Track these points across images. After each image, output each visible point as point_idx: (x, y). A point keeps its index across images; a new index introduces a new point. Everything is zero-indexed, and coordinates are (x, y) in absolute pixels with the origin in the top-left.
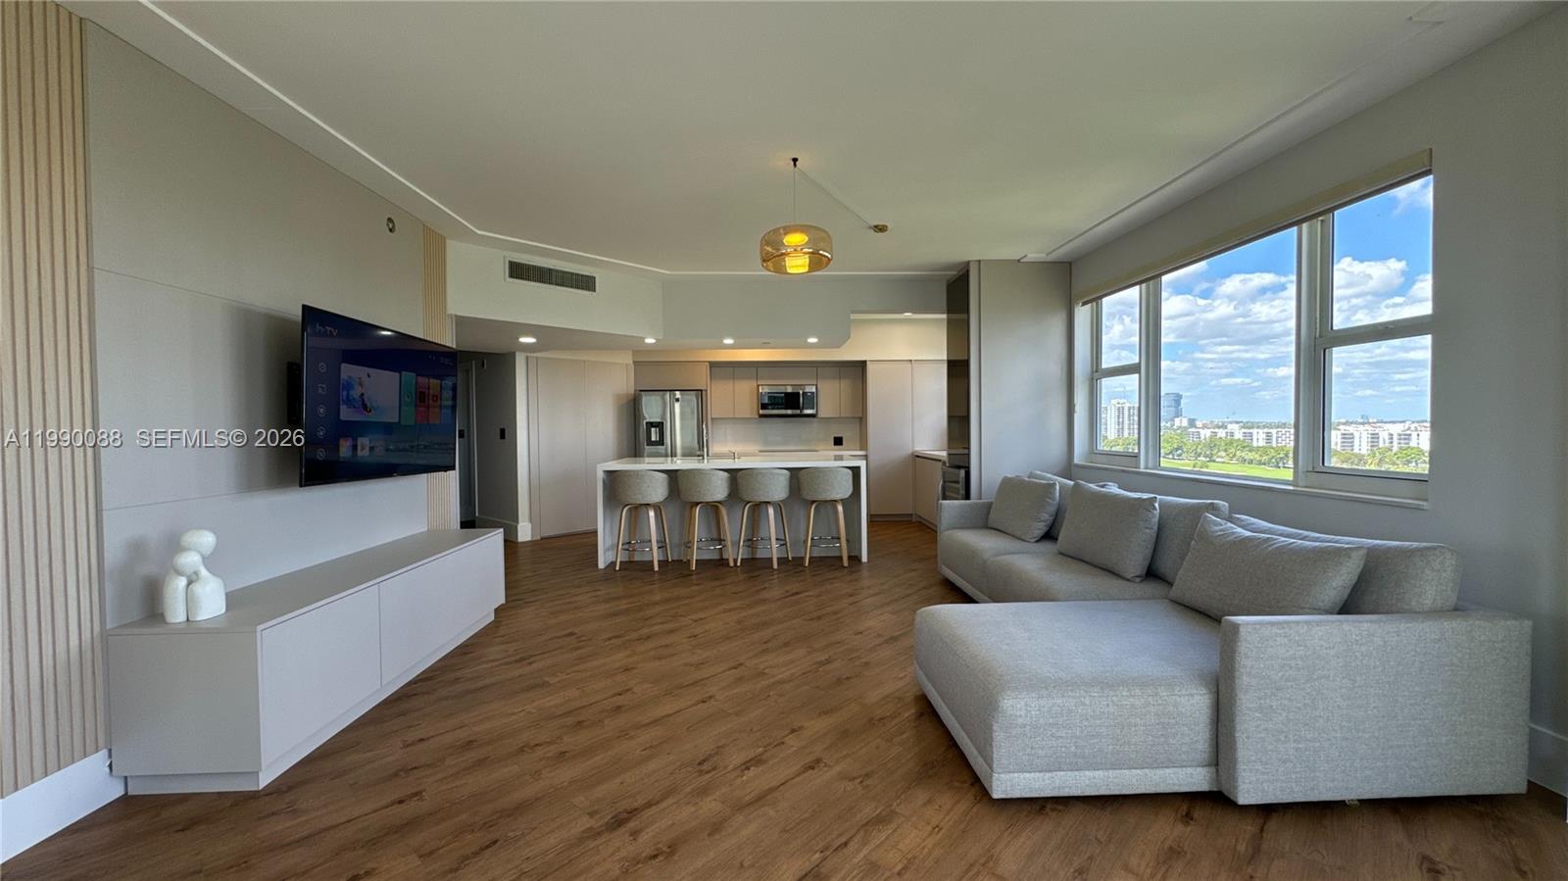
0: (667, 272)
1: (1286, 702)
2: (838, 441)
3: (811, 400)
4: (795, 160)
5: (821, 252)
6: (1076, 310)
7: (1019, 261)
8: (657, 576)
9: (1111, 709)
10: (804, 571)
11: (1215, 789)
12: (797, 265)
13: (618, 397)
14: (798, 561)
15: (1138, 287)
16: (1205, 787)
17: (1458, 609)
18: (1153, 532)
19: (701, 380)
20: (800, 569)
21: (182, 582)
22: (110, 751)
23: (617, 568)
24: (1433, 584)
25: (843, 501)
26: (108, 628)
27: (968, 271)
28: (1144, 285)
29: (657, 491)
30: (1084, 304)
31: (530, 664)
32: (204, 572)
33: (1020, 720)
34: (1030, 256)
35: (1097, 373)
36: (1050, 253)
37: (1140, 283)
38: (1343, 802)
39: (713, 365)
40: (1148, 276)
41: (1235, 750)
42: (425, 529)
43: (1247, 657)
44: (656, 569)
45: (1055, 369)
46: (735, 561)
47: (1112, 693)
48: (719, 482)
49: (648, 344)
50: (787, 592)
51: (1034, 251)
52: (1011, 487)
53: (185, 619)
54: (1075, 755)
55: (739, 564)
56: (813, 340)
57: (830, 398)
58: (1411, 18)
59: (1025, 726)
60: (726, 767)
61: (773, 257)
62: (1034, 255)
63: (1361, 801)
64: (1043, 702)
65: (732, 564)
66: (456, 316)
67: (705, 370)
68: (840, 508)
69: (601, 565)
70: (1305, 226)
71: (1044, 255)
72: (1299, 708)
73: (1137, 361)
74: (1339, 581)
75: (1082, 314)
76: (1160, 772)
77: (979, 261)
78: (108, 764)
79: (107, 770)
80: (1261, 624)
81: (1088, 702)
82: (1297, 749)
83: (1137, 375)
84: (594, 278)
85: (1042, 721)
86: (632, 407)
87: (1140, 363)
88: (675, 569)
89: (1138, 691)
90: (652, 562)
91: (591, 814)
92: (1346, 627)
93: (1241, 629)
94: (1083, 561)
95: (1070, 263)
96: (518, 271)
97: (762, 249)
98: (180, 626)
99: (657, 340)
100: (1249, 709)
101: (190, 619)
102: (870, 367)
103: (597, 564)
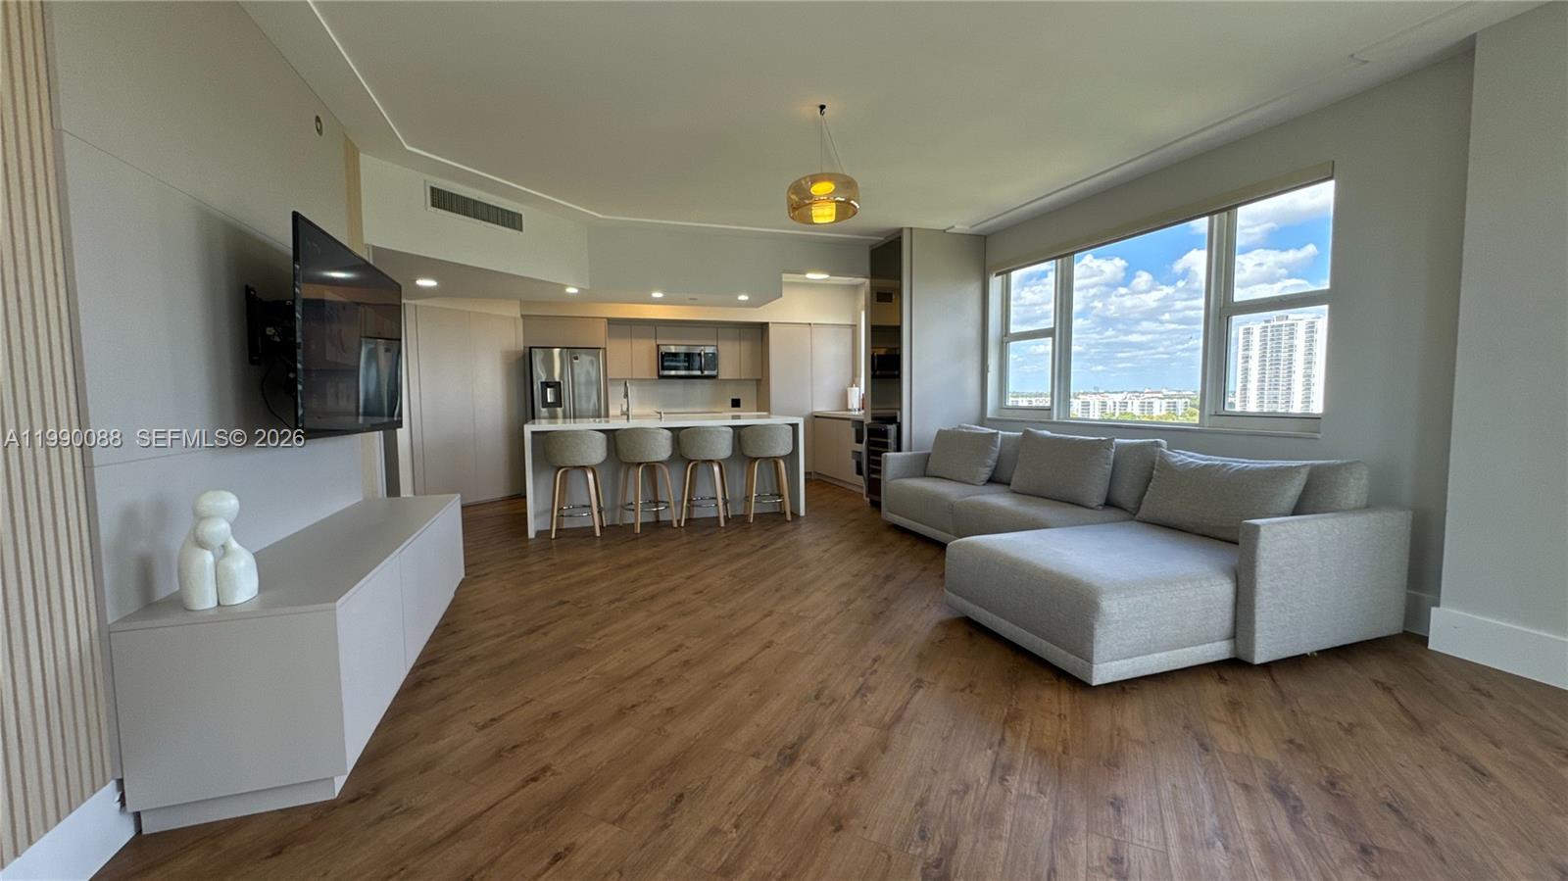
0: (600, 216)
1: (1286, 582)
2: (736, 403)
3: (713, 360)
4: (822, 107)
5: (852, 202)
6: (991, 279)
7: (944, 231)
8: (598, 541)
9: (1174, 601)
10: (749, 528)
11: (1232, 656)
12: (824, 214)
13: (506, 355)
14: (745, 517)
15: (1054, 261)
16: (1226, 656)
17: (1369, 506)
18: (1109, 467)
19: (599, 336)
20: (747, 526)
21: (208, 557)
22: (120, 783)
23: (553, 536)
24: (1355, 488)
25: (783, 458)
26: (110, 622)
27: (900, 238)
28: (1059, 261)
29: (596, 452)
30: (997, 275)
31: (545, 634)
32: (234, 545)
33: (1116, 617)
34: (956, 227)
35: (1006, 337)
36: (973, 226)
37: (1056, 258)
38: (1305, 655)
39: (611, 321)
40: (1064, 252)
41: (1254, 622)
42: (361, 499)
43: (1265, 550)
44: (598, 534)
45: (972, 333)
46: (679, 521)
47: (1173, 588)
48: (664, 441)
49: (568, 294)
50: (754, 546)
51: (961, 222)
52: (947, 439)
53: (216, 604)
54: (1150, 641)
55: (683, 525)
56: (743, 298)
57: (732, 359)
58: (1352, 56)
59: (1118, 621)
60: (844, 698)
61: (800, 204)
62: (961, 227)
63: (1318, 652)
64: (1130, 601)
65: (676, 525)
66: (373, 247)
67: (602, 326)
68: (782, 463)
69: (531, 534)
70: (1216, 216)
71: (967, 227)
72: (1293, 586)
73: (1052, 326)
74: (1293, 490)
75: (995, 283)
76: (1200, 647)
77: (911, 228)
78: (117, 798)
79: (118, 805)
80: (1274, 524)
81: (1158, 596)
82: (1291, 617)
83: (1050, 339)
84: (521, 215)
85: (1130, 616)
86: (523, 366)
87: (1054, 329)
88: (617, 533)
89: (1189, 585)
90: (593, 527)
91: (757, 755)
92: (1320, 522)
93: (1262, 529)
94: (1042, 497)
95: (985, 237)
96: (441, 199)
97: (789, 197)
98: (211, 613)
99: (579, 289)
100: (1264, 589)
101: (221, 603)
102: (772, 329)
103: (527, 535)
